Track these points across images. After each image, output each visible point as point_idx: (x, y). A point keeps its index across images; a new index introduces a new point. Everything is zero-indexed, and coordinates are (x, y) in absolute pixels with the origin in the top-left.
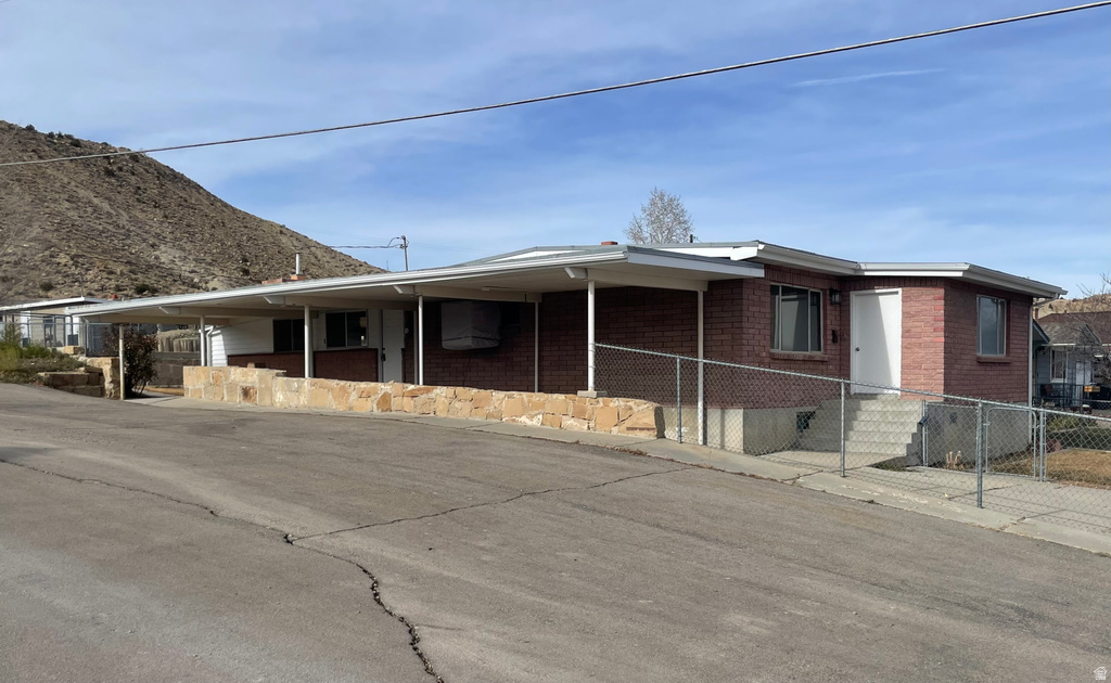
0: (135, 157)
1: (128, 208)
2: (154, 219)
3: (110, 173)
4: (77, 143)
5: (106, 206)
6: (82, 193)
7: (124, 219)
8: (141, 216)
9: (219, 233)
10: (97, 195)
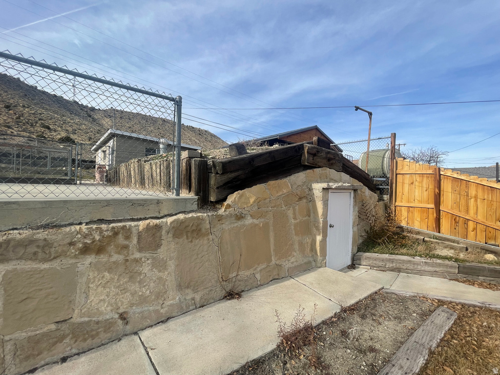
0: (206, 131)
1: (203, 142)
3: (200, 134)
4: (193, 128)
6: (193, 138)
8: (206, 144)
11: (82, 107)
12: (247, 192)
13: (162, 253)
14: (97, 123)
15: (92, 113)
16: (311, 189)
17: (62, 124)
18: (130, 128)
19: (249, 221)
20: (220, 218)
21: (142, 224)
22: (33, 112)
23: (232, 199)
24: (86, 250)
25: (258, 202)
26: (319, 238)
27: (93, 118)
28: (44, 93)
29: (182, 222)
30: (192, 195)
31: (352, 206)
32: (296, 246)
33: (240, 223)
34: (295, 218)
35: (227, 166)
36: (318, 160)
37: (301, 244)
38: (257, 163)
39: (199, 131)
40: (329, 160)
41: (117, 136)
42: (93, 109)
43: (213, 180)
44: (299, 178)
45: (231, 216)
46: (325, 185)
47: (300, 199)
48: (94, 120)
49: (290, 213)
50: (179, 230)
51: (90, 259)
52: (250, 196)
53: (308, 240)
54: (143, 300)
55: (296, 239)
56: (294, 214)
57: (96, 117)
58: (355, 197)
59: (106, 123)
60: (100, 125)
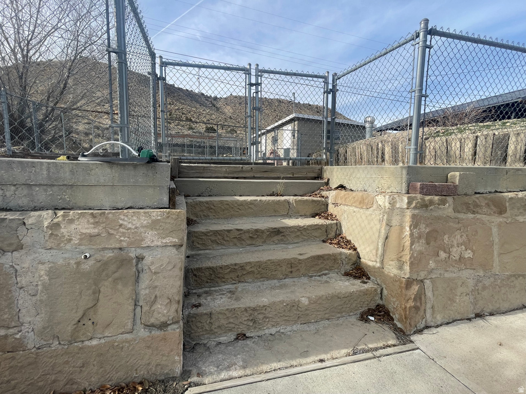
11: (207, 98)
14: (220, 112)
15: (215, 102)
22: (177, 108)
27: (217, 108)
28: (180, 89)
39: (317, 108)
41: (298, 120)
42: (216, 98)
48: (218, 109)
57: (219, 106)
59: (228, 110)
60: (223, 113)
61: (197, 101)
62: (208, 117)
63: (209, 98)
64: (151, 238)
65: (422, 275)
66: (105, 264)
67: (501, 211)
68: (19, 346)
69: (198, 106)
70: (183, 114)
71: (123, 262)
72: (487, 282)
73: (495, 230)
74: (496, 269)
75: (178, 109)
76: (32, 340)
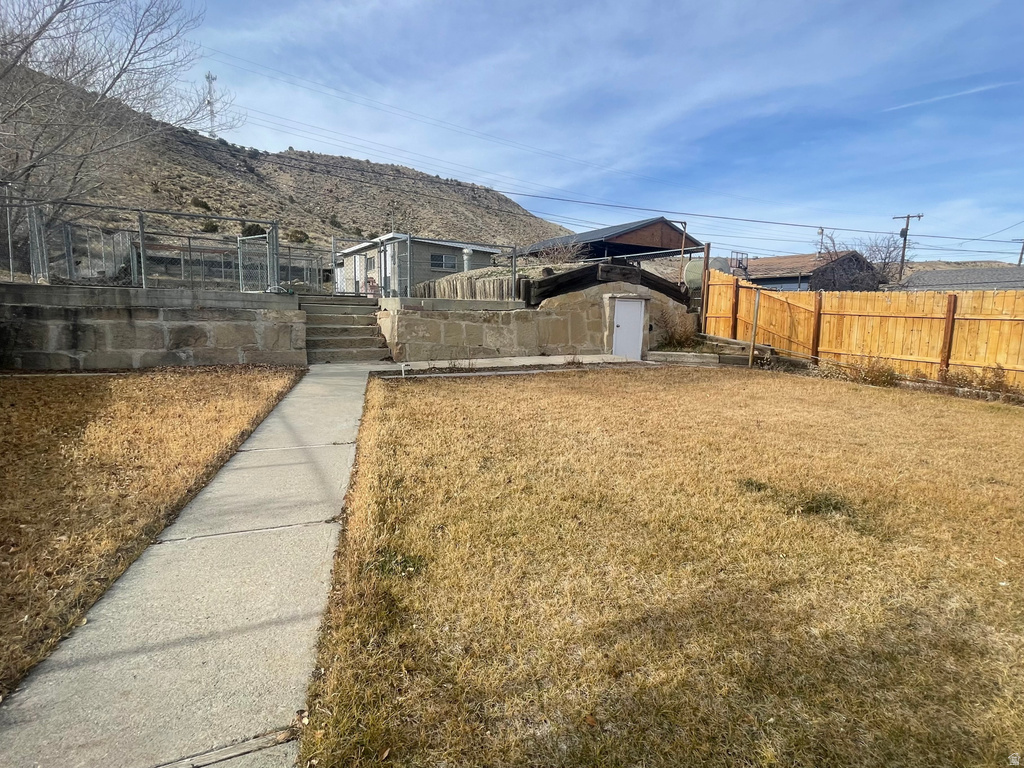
0: (487, 190)
1: (482, 217)
2: (495, 222)
3: (474, 198)
4: (459, 184)
5: (471, 215)
6: (460, 209)
7: (480, 223)
8: (488, 220)
9: (528, 230)
10: (467, 210)
11: (235, 152)
12: (553, 299)
13: (511, 326)
14: (268, 185)
15: (254, 163)
16: (602, 299)
17: (219, 195)
18: (331, 191)
19: (554, 317)
20: (537, 313)
21: (503, 312)
22: (167, 173)
23: (543, 303)
24: (485, 320)
25: (560, 305)
26: (606, 333)
27: (258, 175)
28: (165, 126)
29: (519, 313)
30: (521, 300)
31: (643, 315)
32: (588, 338)
33: (549, 317)
34: (588, 319)
35: (541, 284)
36: (611, 275)
37: (592, 337)
38: (560, 281)
39: (473, 190)
40: (624, 275)
42: (254, 154)
43: (534, 292)
44: (594, 290)
45: (543, 312)
46: (610, 295)
47: (593, 305)
48: (261, 179)
49: (584, 314)
50: (518, 317)
51: (486, 324)
52: (555, 301)
53: (599, 335)
54: (505, 346)
55: (589, 333)
56: (588, 315)
57: (264, 172)
58: (646, 305)
59: (285, 181)
60: (273, 189)
61: (211, 159)
62: (242, 199)
63: (238, 150)
64: (295, 319)
65: (404, 341)
66: (281, 327)
67: (446, 318)
68: (257, 349)
69: (214, 170)
70: (182, 188)
71: (287, 327)
72: (438, 348)
73: (442, 326)
74: (442, 342)
75: (169, 177)
76: (260, 348)
